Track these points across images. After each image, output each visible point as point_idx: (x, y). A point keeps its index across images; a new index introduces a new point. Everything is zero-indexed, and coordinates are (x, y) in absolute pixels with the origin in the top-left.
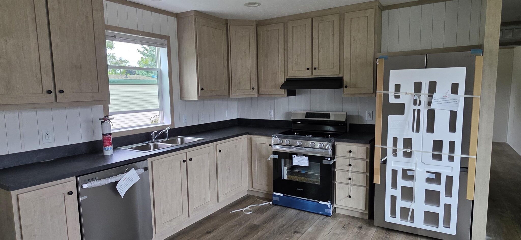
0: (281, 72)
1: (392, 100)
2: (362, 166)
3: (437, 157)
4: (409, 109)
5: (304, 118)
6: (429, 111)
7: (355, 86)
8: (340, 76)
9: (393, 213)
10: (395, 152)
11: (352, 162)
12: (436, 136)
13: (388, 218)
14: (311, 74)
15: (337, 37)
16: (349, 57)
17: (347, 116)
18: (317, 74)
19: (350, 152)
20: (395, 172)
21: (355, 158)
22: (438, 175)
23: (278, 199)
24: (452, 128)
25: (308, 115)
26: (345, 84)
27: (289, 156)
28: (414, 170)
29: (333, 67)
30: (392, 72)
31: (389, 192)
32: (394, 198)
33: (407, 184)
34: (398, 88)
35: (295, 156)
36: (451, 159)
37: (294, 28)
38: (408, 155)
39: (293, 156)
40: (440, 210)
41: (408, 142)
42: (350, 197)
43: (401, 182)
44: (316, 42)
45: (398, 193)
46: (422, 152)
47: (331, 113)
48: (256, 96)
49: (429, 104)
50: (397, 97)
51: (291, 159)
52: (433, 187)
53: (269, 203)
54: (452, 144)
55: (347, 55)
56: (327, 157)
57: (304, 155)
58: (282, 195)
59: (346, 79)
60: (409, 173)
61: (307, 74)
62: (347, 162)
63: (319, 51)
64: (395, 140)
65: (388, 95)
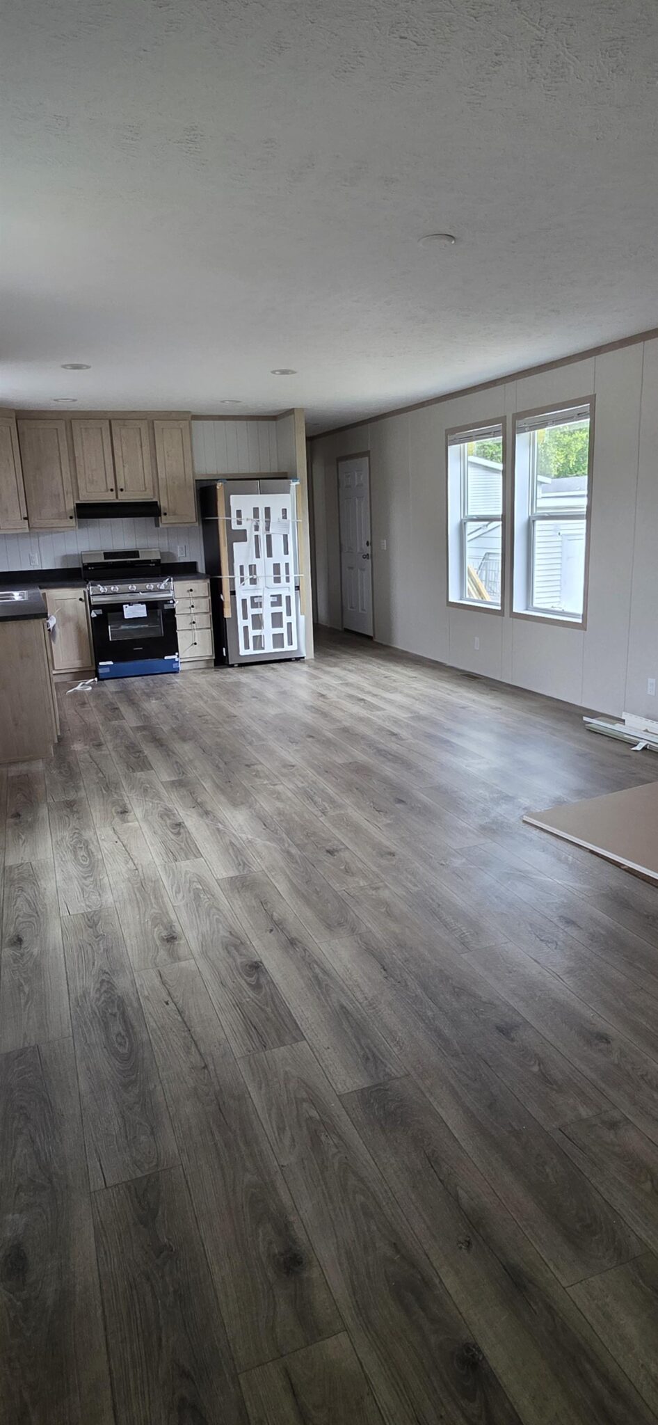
0: (67, 493)
1: (235, 526)
2: (205, 605)
3: (277, 580)
4: (251, 535)
5: (102, 560)
6: (267, 535)
7: (175, 514)
8: (154, 500)
9: (247, 647)
10: (242, 580)
11: (194, 602)
12: (274, 560)
13: (243, 652)
14: (115, 498)
15: (146, 448)
16: (164, 476)
17: (162, 554)
18: (124, 497)
19: (191, 590)
20: (244, 601)
21: (196, 598)
22: (279, 597)
23: (107, 670)
24: (286, 552)
25: (107, 555)
26: (162, 511)
27: (118, 608)
28: (261, 597)
29: (146, 489)
30: (232, 496)
31: (241, 623)
32: (246, 628)
33: (256, 611)
34: (239, 513)
35: (127, 605)
36: (288, 580)
37: (83, 430)
38: (253, 581)
39: (124, 606)
40: (284, 630)
41: (252, 569)
42: (195, 644)
43: (251, 611)
44: (118, 453)
45: (249, 623)
46: (265, 577)
47: (140, 551)
48: (27, 531)
49: (268, 529)
50: (239, 523)
51: (122, 610)
52: (277, 609)
53: (92, 680)
54: (287, 565)
55: (161, 475)
56: (169, 600)
57: (139, 603)
58: (111, 663)
59: (163, 504)
60: (256, 600)
61: (110, 498)
62: (188, 603)
63: (124, 466)
64: (242, 567)
65: (230, 521)
